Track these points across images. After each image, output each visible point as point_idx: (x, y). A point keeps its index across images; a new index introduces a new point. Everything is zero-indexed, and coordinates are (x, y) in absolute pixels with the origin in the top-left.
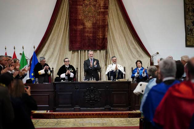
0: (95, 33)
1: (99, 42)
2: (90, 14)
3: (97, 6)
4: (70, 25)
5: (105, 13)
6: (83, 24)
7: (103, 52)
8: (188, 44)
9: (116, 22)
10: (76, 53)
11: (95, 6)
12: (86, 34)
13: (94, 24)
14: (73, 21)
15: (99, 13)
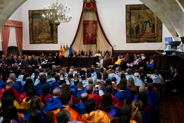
0: (92, 38)
1: (94, 41)
2: (91, 31)
3: (93, 27)
4: (84, 35)
5: (96, 30)
6: (88, 35)
7: (95, 45)
8: (127, 42)
9: (100, 34)
10: (86, 45)
11: (92, 27)
12: (89, 38)
13: (92, 35)
14: (85, 33)
15: (94, 30)
